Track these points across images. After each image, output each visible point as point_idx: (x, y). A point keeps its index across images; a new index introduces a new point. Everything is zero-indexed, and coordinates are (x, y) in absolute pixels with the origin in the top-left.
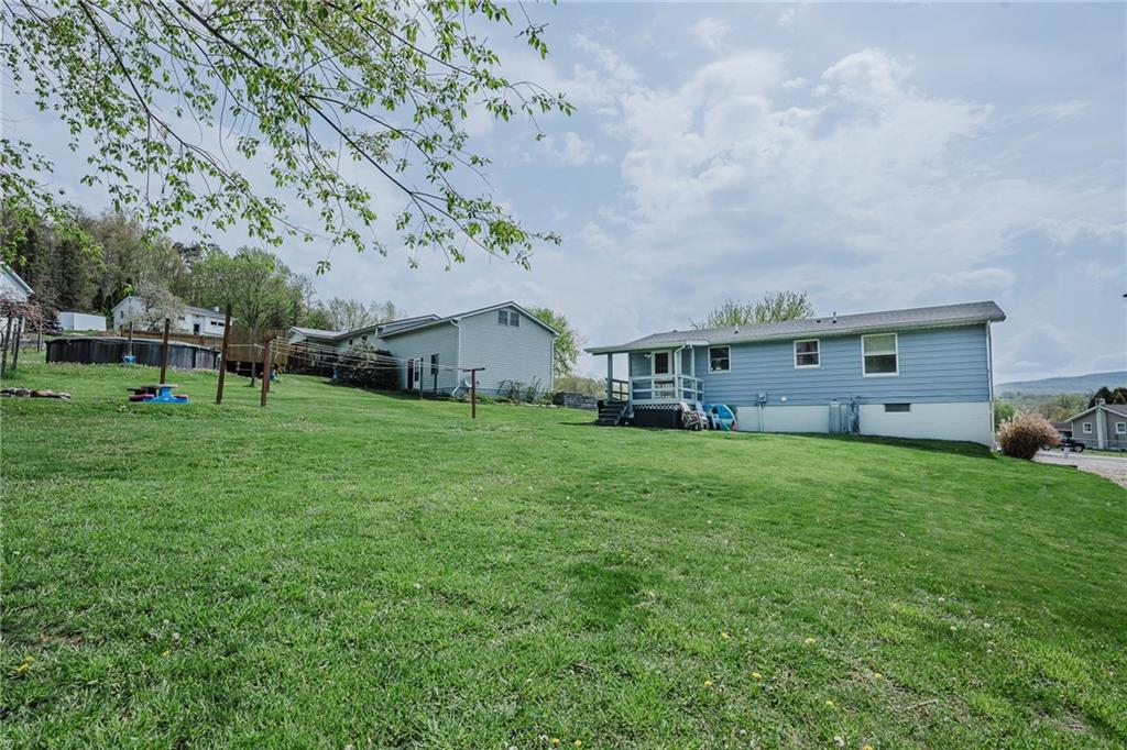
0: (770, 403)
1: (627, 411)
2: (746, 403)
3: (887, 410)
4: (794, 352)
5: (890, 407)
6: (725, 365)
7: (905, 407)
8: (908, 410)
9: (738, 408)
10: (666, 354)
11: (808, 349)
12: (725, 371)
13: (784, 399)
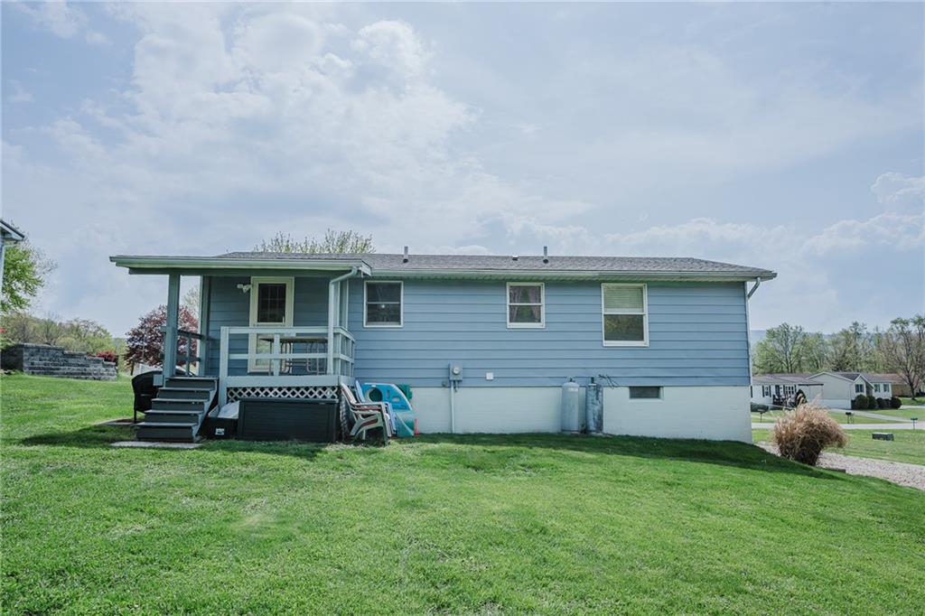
0: (466, 382)
1: (215, 402)
2: (426, 383)
3: (633, 396)
4: (505, 302)
5: (639, 392)
6: (394, 316)
7: (653, 392)
8: (657, 396)
9: (412, 390)
10: (282, 288)
11: (525, 297)
12: (394, 325)
13: (490, 376)
